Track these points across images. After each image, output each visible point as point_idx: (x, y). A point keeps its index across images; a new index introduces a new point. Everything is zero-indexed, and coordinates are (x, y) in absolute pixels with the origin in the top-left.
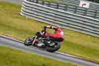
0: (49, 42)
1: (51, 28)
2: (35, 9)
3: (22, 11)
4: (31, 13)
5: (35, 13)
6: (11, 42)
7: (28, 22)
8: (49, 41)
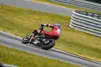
0: (44, 40)
1: (47, 26)
2: (85, 21)
3: (71, 23)
4: (80, 26)
5: (84, 25)
6: (60, 54)
7: (78, 34)
8: (44, 38)
